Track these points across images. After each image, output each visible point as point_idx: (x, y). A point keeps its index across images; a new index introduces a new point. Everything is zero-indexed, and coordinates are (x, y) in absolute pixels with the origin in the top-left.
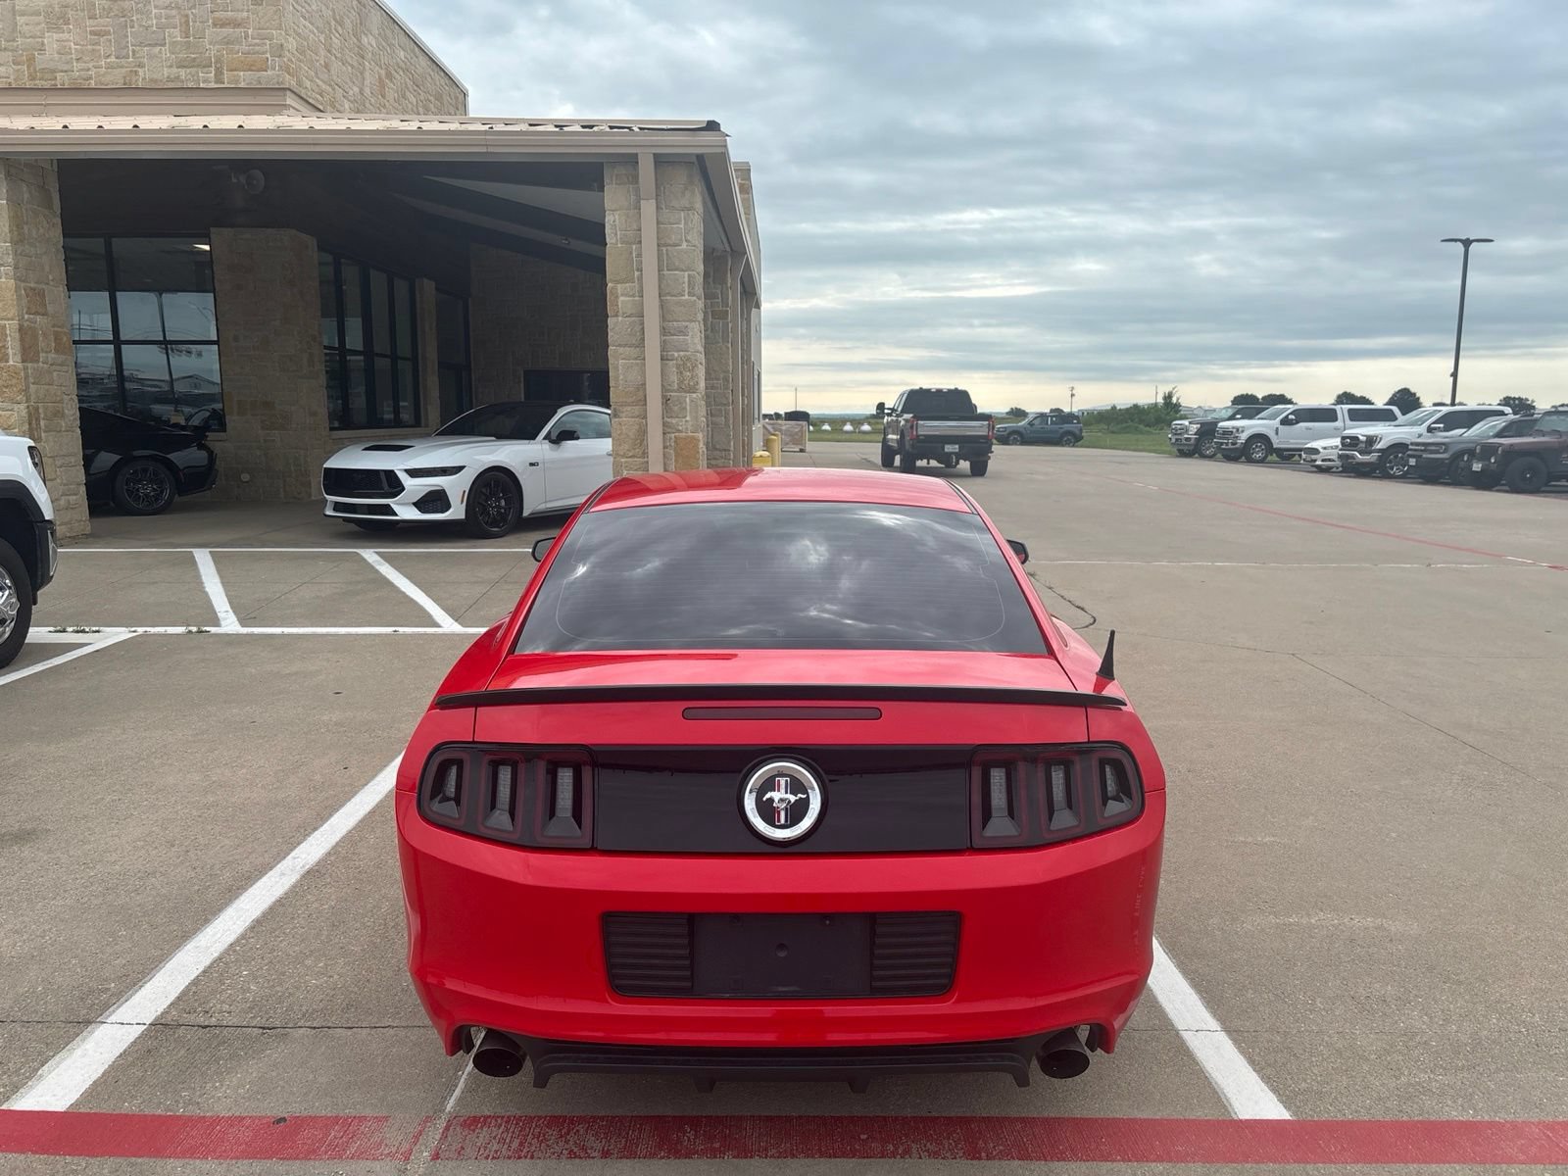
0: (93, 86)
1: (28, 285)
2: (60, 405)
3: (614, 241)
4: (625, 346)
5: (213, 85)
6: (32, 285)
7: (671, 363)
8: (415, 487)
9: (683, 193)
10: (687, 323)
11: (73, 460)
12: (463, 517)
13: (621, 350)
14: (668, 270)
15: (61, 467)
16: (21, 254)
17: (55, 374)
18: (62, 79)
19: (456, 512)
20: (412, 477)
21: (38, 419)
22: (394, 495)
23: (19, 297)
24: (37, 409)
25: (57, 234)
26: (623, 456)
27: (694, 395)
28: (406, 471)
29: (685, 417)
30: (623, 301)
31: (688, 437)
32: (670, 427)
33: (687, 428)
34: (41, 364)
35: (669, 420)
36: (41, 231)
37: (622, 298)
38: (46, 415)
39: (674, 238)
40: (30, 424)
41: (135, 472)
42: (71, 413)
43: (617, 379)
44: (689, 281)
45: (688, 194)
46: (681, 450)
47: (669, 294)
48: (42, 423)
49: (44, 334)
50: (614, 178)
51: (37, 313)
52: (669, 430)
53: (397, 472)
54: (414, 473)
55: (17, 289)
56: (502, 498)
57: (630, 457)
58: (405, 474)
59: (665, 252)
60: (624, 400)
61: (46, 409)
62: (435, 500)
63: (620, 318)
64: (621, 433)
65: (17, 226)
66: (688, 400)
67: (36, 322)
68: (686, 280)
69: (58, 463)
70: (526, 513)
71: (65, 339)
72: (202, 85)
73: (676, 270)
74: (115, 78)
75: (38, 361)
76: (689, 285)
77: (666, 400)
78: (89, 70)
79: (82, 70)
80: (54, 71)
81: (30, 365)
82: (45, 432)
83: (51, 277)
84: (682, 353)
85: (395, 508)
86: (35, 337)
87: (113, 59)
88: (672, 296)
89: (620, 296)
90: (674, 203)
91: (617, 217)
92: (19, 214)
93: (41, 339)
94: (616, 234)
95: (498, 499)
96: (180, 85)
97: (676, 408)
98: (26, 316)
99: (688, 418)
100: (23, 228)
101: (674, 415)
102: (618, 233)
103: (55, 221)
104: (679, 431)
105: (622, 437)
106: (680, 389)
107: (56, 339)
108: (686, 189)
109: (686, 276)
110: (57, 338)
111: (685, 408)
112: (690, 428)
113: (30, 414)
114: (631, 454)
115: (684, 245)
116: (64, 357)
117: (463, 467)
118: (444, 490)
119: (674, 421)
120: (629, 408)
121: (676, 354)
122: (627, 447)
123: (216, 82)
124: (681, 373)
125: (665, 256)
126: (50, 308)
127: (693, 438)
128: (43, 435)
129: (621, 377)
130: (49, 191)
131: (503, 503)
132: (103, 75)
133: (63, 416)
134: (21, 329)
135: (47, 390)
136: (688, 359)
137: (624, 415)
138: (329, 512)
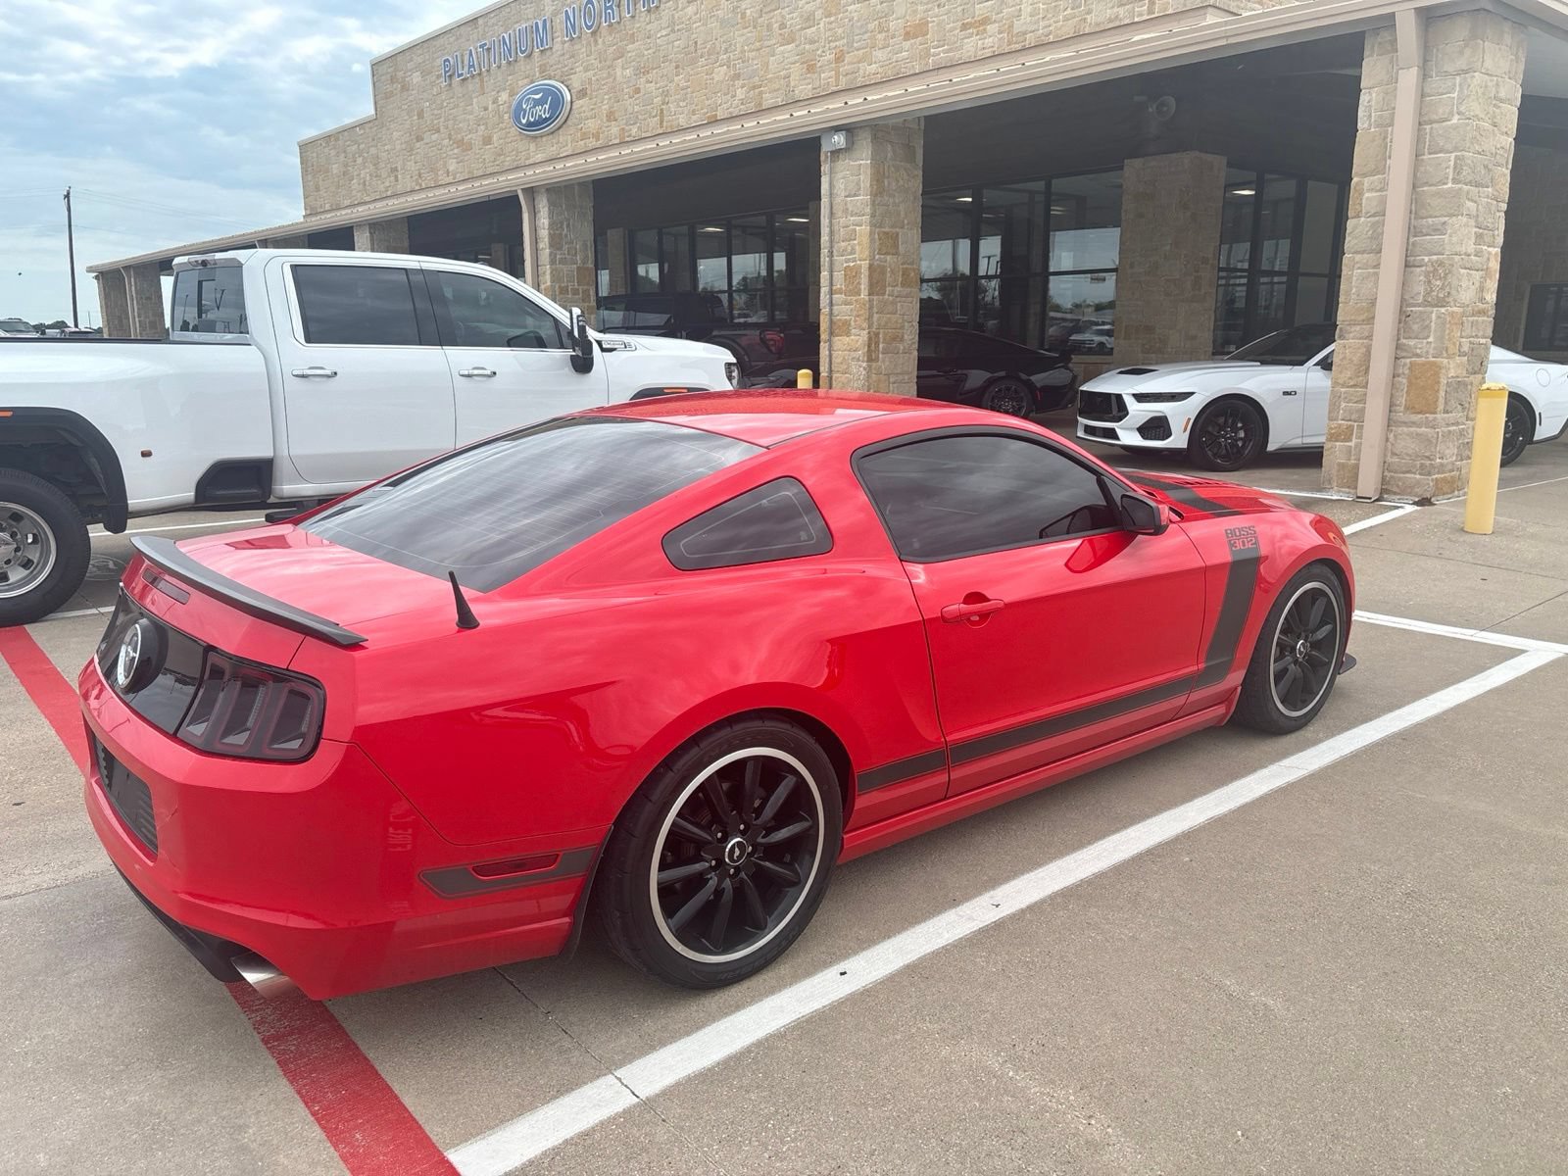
0: (1051, 40)
1: (883, 230)
2: (900, 331)
3: (1366, 125)
4: (1363, 252)
5: (1145, 17)
6: (887, 230)
7: (1418, 269)
8: (1138, 412)
9: (1461, 53)
10: (1446, 219)
11: (906, 377)
12: (1186, 446)
13: (1358, 257)
14: (1430, 154)
15: (894, 383)
16: (878, 204)
17: (899, 304)
18: (1030, 39)
19: (1178, 440)
20: (1139, 402)
21: (877, 344)
22: (1120, 419)
23: (872, 240)
24: (877, 335)
25: (917, 185)
26: (1343, 386)
27: (1443, 310)
28: (1134, 395)
29: (1428, 337)
30: (1367, 198)
31: (1428, 363)
32: (1406, 350)
33: (1427, 352)
34: (886, 297)
35: (1404, 341)
36: (901, 182)
37: (1367, 195)
38: (884, 339)
39: (1441, 111)
40: (869, 347)
41: (1000, 390)
42: (911, 337)
43: (1348, 293)
44: (1455, 163)
45: (1468, 52)
46: (1417, 379)
47: (1426, 184)
48: (881, 346)
49: (892, 271)
50: (1376, 48)
51: (887, 253)
52: (1404, 354)
53: (1124, 396)
54: (1141, 398)
55: (871, 233)
56: (1241, 428)
57: (1351, 387)
58: (1133, 399)
59: (1428, 131)
60: (1353, 318)
61: (885, 334)
62: (1156, 427)
63: (1363, 219)
64: (1344, 358)
65: (878, 181)
66: (1434, 316)
67: (886, 261)
68: (1452, 163)
69: (891, 380)
70: (1271, 447)
71: (912, 274)
72: (1136, 20)
73: (1440, 152)
74: (1068, 30)
75: (884, 294)
76: (1455, 168)
77: (1403, 316)
78: (1050, 26)
79: (1046, 27)
80: (1025, 33)
81: (875, 298)
82: (883, 353)
83: (906, 222)
84: (1435, 257)
85: (1119, 432)
86: (883, 272)
87: (1069, 11)
88: (1430, 186)
89: (1364, 190)
90: (1449, 67)
91: (1374, 95)
92: (881, 170)
93: (888, 275)
94: (1370, 116)
95: (1236, 430)
96: (1117, 24)
97: (1415, 327)
98: (877, 257)
99: (1431, 339)
100: (883, 182)
101: (1413, 335)
102: (1373, 114)
103: (916, 173)
104: (1418, 356)
105: (1345, 362)
106: (1426, 303)
107: (903, 275)
108: (1466, 46)
109: (1452, 158)
110: (905, 273)
111: (1428, 327)
112: (1431, 351)
113: (870, 339)
114: (1352, 383)
115: (1455, 120)
116: (909, 290)
117: (1193, 393)
118: (1166, 417)
119: (1412, 343)
120: (1358, 328)
121: (1426, 259)
122: (1349, 374)
123: (1148, 14)
124: (1430, 282)
125: (1428, 136)
126: (901, 249)
127: (1434, 363)
128: (881, 356)
129: (1354, 290)
130: (914, 147)
131: (1242, 434)
132: (1060, 28)
133: (902, 340)
134: (871, 267)
135: (890, 318)
136: (1441, 264)
137: (1351, 335)
138: (1081, 434)
